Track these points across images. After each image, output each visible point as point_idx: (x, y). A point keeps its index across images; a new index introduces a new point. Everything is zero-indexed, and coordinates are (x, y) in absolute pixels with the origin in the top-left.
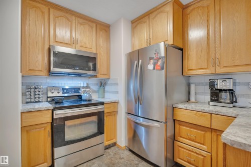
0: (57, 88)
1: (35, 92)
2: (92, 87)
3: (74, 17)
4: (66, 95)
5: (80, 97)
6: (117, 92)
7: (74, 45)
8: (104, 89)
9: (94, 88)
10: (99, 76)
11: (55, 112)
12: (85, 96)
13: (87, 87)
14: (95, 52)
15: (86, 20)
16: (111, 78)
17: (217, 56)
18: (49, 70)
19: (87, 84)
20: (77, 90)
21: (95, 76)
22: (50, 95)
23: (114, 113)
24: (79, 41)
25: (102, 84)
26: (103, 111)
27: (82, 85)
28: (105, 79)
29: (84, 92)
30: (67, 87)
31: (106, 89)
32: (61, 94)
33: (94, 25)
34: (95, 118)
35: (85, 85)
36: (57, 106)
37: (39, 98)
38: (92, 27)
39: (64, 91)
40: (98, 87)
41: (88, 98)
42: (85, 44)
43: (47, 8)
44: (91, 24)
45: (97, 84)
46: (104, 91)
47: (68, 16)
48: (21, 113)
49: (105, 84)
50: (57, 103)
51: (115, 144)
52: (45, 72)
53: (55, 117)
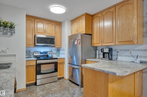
0: (37, 52)
1: (29, 53)
2: (53, 51)
3: (45, 21)
4: (42, 55)
5: (48, 56)
6: (64, 54)
7: (45, 34)
8: (59, 52)
9: (54, 52)
10: (56, 46)
11: (37, 61)
12: (50, 55)
13: (51, 51)
14: (54, 35)
15: (50, 21)
16: (62, 47)
17: (103, 38)
18: (35, 45)
19: (51, 50)
20: (46, 53)
21: (54, 46)
22: (35, 55)
23: (63, 63)
24: (47, 32)
25: (58, 50)
26: (57, 62)
27: (49, 51)
28: (59, 48)
29: (49, 54)
30: (42, 51)
31: (60, 53)
32: (39, 54)
33: (54, 23)
34: (53, 65)
35: (50, 51)
36: (38, 59)
37: (31, 56)
38: (53, 24)
39: (41, 53)
40: (56, 51)
41: (51, 56)
42: (50, 32)
43: (34, 19)
44: (52, 23)
45: (56, 50)
46: (59, 53)
47: (42, 21)
48: (26, 61)
49: (60, 50)
50: (38, 58)
51: (63, 78)
52: (33, 45)
53: (37, 63)
